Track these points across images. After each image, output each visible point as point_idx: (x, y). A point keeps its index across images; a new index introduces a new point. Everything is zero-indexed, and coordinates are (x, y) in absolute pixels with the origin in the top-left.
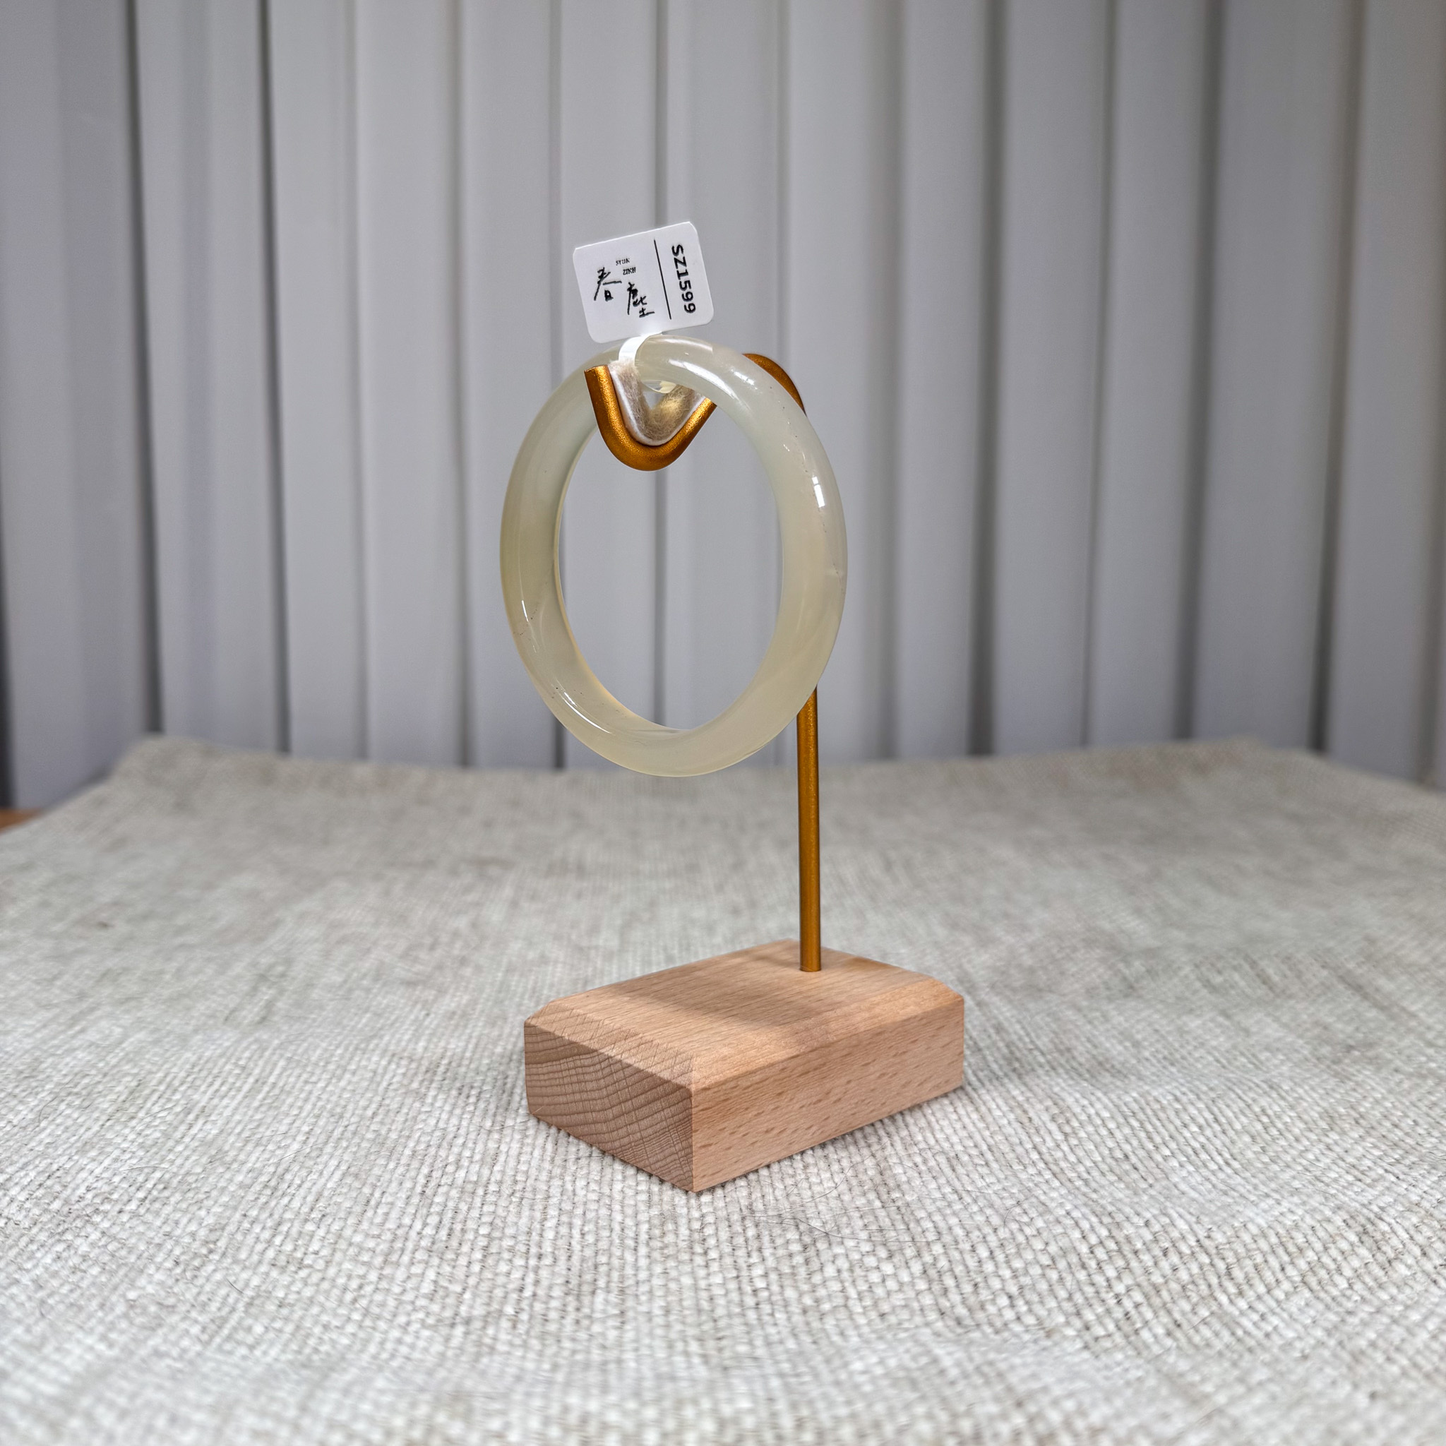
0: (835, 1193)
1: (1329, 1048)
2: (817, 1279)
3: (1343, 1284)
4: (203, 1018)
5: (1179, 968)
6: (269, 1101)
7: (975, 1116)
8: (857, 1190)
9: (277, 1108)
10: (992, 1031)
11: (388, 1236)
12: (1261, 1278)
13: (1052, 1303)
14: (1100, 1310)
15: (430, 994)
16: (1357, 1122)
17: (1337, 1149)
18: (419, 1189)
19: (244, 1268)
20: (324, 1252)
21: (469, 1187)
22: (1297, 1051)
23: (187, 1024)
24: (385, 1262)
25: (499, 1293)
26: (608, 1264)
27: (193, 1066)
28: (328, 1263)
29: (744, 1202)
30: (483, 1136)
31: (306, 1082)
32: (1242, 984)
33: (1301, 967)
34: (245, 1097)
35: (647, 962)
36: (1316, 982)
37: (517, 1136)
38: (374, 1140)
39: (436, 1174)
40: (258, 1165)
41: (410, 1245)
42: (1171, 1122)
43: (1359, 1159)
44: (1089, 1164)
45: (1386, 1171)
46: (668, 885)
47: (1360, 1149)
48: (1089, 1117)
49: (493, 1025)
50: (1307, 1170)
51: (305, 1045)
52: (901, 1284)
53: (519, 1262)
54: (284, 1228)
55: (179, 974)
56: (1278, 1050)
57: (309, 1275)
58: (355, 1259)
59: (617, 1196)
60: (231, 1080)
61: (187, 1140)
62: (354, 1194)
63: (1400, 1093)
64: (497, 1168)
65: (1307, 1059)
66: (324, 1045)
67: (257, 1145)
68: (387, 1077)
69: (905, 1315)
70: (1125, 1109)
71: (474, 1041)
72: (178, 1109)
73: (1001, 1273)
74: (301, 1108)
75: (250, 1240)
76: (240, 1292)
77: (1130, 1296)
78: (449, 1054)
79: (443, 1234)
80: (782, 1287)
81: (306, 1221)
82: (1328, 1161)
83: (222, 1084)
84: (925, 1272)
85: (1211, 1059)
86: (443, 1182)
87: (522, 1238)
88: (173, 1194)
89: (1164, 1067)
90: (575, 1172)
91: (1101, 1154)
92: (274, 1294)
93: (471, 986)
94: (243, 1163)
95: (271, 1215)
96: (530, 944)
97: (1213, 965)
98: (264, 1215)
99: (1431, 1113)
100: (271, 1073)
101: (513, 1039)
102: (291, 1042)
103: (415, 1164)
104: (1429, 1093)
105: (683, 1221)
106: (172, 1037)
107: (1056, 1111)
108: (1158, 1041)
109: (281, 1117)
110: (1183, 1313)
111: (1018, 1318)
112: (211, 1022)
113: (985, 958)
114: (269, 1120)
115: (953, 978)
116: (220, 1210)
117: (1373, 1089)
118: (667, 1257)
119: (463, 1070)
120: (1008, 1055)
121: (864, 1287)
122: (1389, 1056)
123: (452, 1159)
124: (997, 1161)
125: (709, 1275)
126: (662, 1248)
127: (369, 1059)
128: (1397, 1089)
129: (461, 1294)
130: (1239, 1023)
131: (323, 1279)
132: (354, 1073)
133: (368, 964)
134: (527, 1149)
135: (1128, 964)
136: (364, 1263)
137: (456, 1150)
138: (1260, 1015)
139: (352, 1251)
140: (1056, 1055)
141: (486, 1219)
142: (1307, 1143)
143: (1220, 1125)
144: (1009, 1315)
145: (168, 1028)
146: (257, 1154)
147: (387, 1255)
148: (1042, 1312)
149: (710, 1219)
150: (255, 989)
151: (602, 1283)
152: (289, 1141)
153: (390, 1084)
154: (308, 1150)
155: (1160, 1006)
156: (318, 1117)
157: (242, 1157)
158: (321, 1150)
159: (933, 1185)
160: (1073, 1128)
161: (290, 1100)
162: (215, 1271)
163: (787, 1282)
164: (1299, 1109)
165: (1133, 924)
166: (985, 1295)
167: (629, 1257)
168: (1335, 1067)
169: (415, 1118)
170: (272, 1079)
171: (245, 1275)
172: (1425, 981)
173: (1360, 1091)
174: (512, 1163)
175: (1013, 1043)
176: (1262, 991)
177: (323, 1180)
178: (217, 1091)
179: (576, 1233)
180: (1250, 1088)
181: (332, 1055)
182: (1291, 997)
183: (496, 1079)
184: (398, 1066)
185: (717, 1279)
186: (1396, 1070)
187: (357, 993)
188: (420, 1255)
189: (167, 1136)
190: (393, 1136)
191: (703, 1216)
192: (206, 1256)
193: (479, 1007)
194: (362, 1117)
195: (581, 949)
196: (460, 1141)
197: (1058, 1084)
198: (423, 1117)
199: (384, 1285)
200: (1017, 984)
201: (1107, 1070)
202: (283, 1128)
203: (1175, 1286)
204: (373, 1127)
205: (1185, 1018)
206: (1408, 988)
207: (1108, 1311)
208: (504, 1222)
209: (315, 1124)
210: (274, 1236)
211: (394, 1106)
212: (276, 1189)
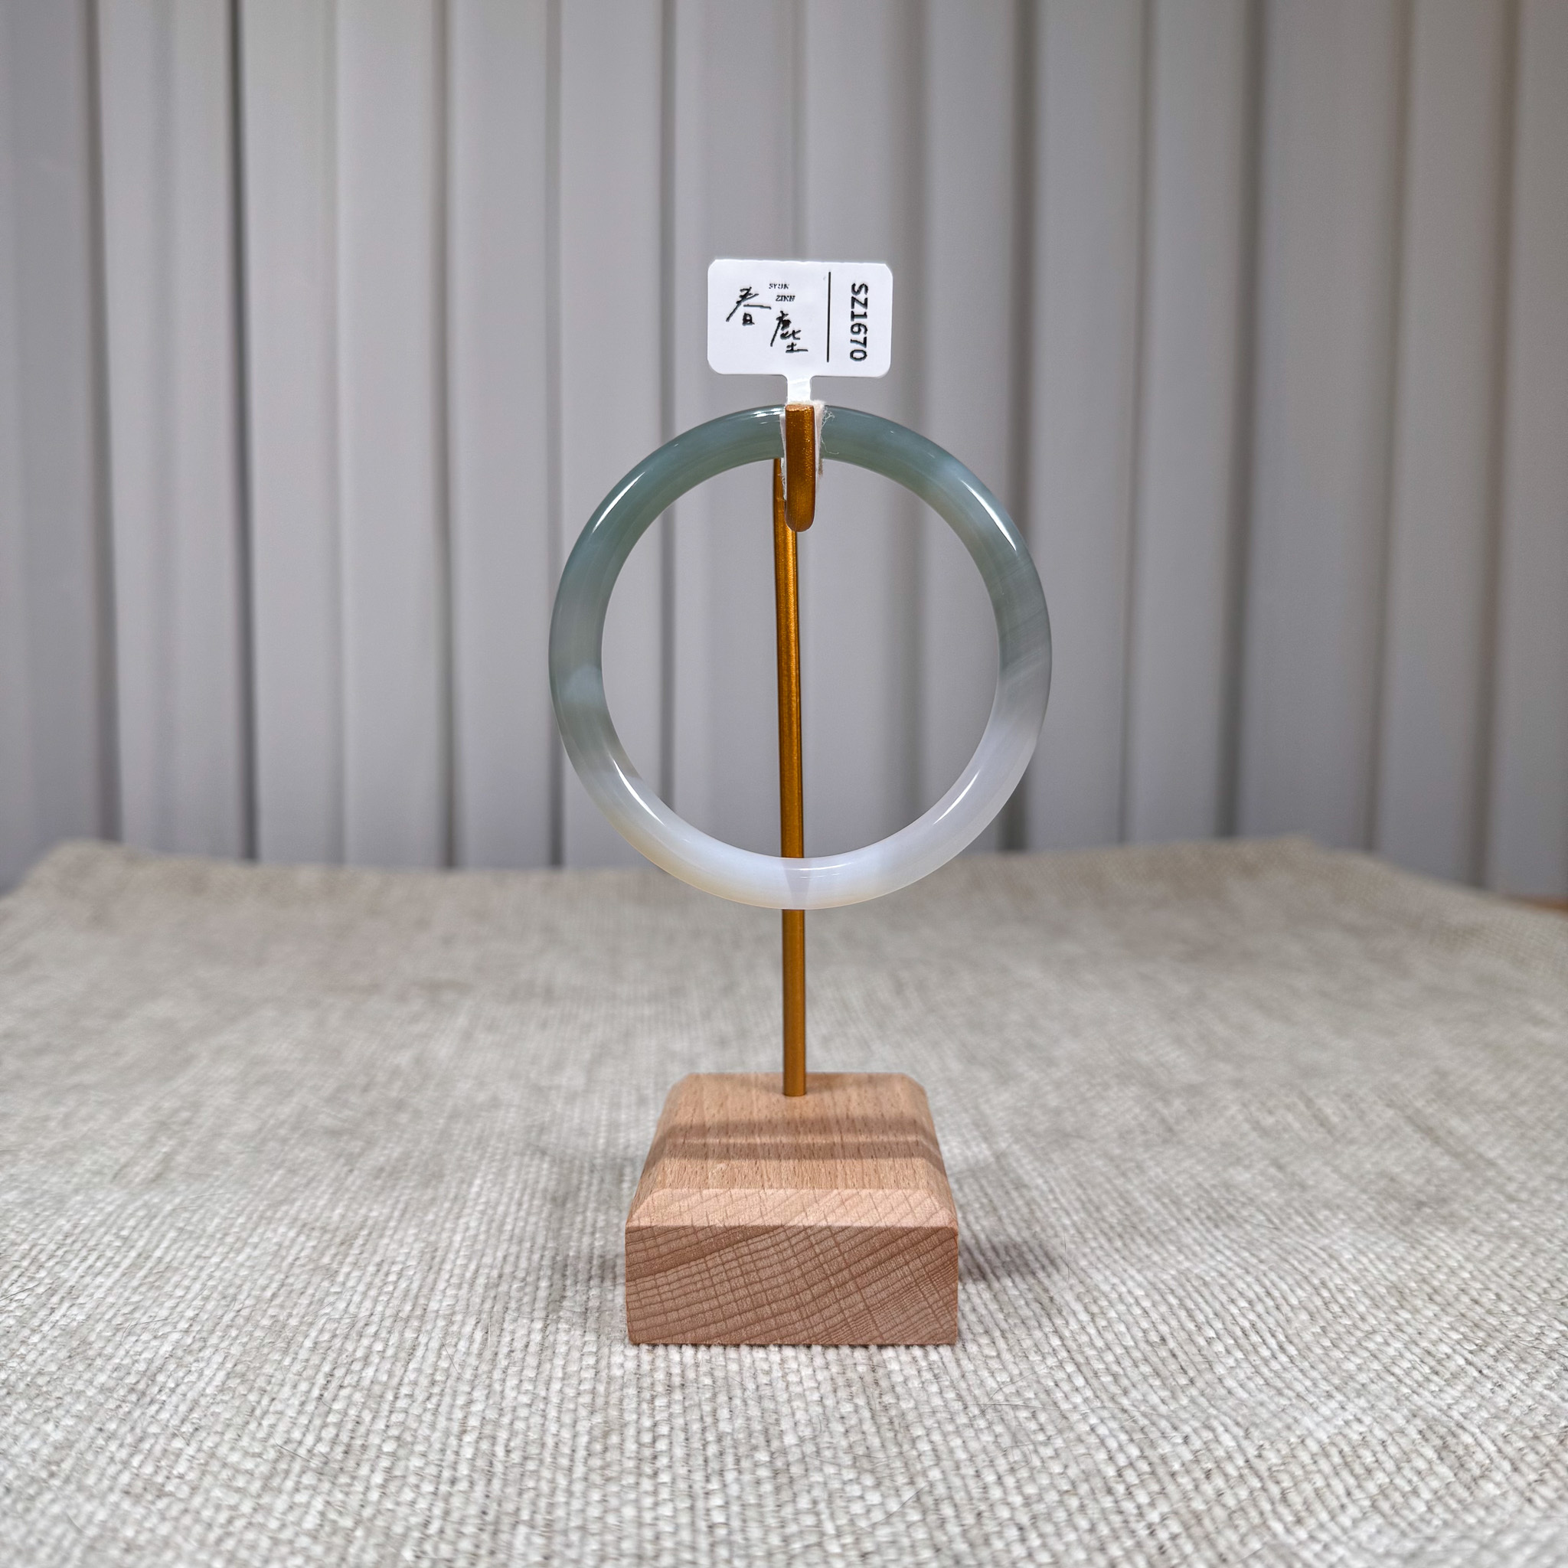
0: (816, 1397)
1: (1396, 1205)
2: (788, 1511)
3: (1422, 1508)
4: (87, 1175)
5: (1226, 1108)
6: (151, 1279)
7: (987, 1295)
8: (843, 1394)
9: (159, 1288)
10: (1010, 1186)
11: (271, 1454)
12: (1323, 1503)
13: (1072, 1537)
14: (1129, 1543)
15: (356, 1146)
16: (1431, 1299)
17: (1410, 1330)
18: (316, 1393)
19: (91, 1497)
20: (191, 1476)
21: (377, 1389)
22: (1360, 1209)
23: (68, 1182)
24: (265, 1487)
25: (398, 1529)
26: (533, 1489)
27: (66, 1236)
28: (194, 1489)
29: (707, 1408)
30: (402, 1323)
31: (198, 1257)
32: (1297, 1125)
33: (1363, 1106)
34: (124, 1275)
35: (615, 1106)
36: (1380, 1123)
37: (441, 1323)
38: (270, 1328)
39: (339, 1373)
40: (127, 1361)
41: (297, 1467)
42: (1215, 1297)
43: (1434, 1343)
44: (1119, 1351)
45: (1466, 1359)
46: (647, 1011)
47: (1436, 1330)
48: (1120, 1296)
49: (426, 1185)
50: (1375, 1357)
51: (202, 1211)
52: (889, 1516)
53: (430, 1488)
54: (146, 1446)
55: (66, 1122)
56: (1339, 1207)
57: (169, 1507)
58: (228, 1486)
59: (555, 1399)
60: (109, 1254)
61: (46, 1328)
62: (237, 1404)
63: (1482, 1262)
64: (412, 1366)
65: (1371, 1218)
66: (223, 1212)
67: (129, 1334)
68: (294, 1252)
69: (892, 1554)
70: (1162, 1286)
71: (401, 1206)
72: (41, 1290)
73: (1010, 1499)
74: (188, 1288)
75: (102, 1461)
76: (80, 1531)
77: (1165, 1526)
78: (370, 1222)
79: (339, 1450)
80: (744, 1521)
81: (174, 1435)
82: (1399, 1345)
83: (98, 1259)
84: (918, 1497)
85: (1262, 1218)
86: (346, 1383)
87: (434, 1456)
88: (15, 1403)
89: (1208, 1231)
90: (507, 1368)
91: (1133, 1337)
92: (120, 1535)
93: (406, 1136)
94: (110, 1358)
95: (132, 1429)
96: (481, 1084)
97: (1263, 1104)
98: (125, 1429)
99: (1517, 1284)
100: (157, 1246)
101: (447, 1205)
102: (185, 1209)
103: (315, 1360)
104: (1513, 1257)
105: (631, 1431)
106: (46, 1198)
107: (1081, 1289)
108: (1201, 1197)
109: (161, 1299)
110: (1230, 1548)
111: (1030, 1555)
112: (96, 1180)
113: (1005, 1097)
114: (148, 1303)
115: (967, 1120)
116: (69, 1422)
117: (1448, 1255)
118: (608, 1480)
119: (385, 1241)
120: (1027, 1216)
121: (843, 1521)
122: (1465, 1213)
123: (359, 1354)
124: (1010, 1350)
125: (656, 1504)
126: (603, 1468)
127: (275, 1231)
128: (1479, 1255)
129: (353, 1530)
130: (1293, 1174)
131: (186, 1511)
132: (255, 1247)
133: (286, 1110)
134: (451, 1340)
135: (1167, 1103)
136: (238, 1490)
137: (365, 1342)
138: (1316, 1164)
139: (225, 1474)
140: (1083, 1215)
141: (394, 1432)
142: (1374, 1322)
143: (1273, 1299)
144: (1019, 1551)
145: (45, 1187)
146: (127, 1347)
147: (267, 1478)
148: (1059, 1547)
149: (664, 1429)
150: (153, 1140)
151: (525, 1515)
152: (168, 1329)
153: (297, 1259)
154: (189, 1341)
155: (1203, 1154)
156: (207, 1299)
157: (109, 1350)
158: (205, 1340)
159: (934, 1388)
160: (1101, 1308)
161: (176, 1278)
162: (53, 1501)
163: (751, 1513)
164: (1364, 1283)
165: (1173, 1055)
166: (990, 1527)
167: (562, 1482)
168: (1404, 1228)
169: (321, 1301)
170: (158, 1253)
171: (88, 1508)
172: (1503, 1120)
173: (1434, 1258)
174: (431, 1358)
175: (1034, 1200)
176: (1319, 1135)
177: (201, 1384)
178: (91, 1267)
179: (500, 1451)
180: (1307, 1258)
181: (232, 1226)
182: (1352, 1142)
183: (423, 1253)
184: (308, 1237)
185: (666, 1510)
186: (1474, 1231)
187: (271, 1144)
188: (308, 1479)
189: (22, 1323)
190: (293, 1322)
191: (655, 1425)
192: (45, 1481)
193: (413, 1161)
194: (258, 1299)
195: (539, 1091)
196: (372, 1329)
197: (1085, 1255)
198: (331, 1299)
199: (259, 1518)
200: (1041, 1128)
201: (1142, 1236)
202: (164, 1313)
203: (1219, 1513)
204: (271, 1312)
205: (1231, 1171)
206: (1484, 1129)
207: (1139, 1545)
208: (415, 1437)
209: (202, 1308)
210: (132, 1455)
211: (299, 1286)
212: (143, 1394)
